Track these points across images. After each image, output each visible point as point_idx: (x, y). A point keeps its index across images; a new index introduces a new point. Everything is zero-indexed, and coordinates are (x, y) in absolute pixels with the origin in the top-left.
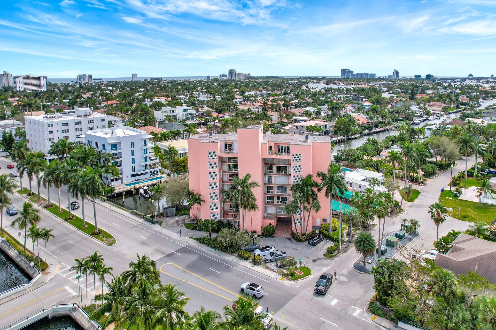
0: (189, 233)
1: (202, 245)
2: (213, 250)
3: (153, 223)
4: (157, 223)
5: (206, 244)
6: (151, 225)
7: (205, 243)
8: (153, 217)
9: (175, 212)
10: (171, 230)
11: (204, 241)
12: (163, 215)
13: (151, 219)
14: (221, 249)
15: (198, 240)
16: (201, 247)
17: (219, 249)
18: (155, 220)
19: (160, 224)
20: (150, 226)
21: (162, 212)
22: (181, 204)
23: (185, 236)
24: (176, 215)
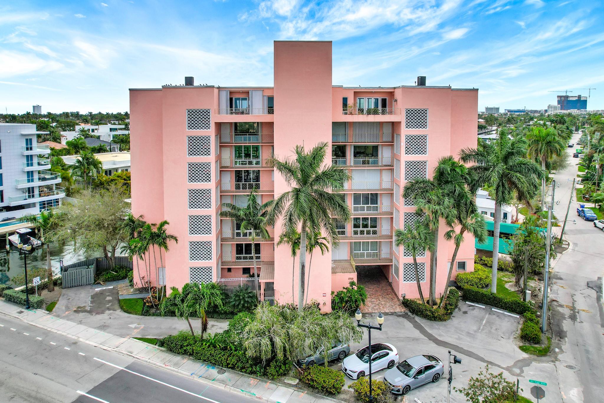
0: (133, 326)
1: (178, 358)
2: (214, 371)
3: (28, 308)
4: (39, 305)
5: (191, 355)
6: (21, 312)
7: (185, 353)
8: (30, 291)
9: (93, 275)
10: (80, 322)
11: (181, 347)
12: (61, 284)
13: (24, 297)
14: (243, 368)
15: (162, 343)
16: (176, 365)
17: (233, 368)
18: (34, 298)
19: (50, 308)
20: (17, 315)
21: (59, 275)
22: (109, 255)
23: (122, 336)
24: (96, 283)
